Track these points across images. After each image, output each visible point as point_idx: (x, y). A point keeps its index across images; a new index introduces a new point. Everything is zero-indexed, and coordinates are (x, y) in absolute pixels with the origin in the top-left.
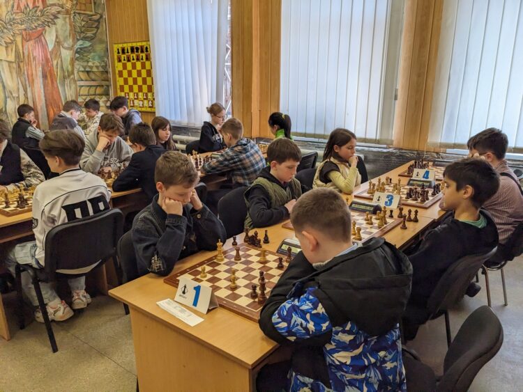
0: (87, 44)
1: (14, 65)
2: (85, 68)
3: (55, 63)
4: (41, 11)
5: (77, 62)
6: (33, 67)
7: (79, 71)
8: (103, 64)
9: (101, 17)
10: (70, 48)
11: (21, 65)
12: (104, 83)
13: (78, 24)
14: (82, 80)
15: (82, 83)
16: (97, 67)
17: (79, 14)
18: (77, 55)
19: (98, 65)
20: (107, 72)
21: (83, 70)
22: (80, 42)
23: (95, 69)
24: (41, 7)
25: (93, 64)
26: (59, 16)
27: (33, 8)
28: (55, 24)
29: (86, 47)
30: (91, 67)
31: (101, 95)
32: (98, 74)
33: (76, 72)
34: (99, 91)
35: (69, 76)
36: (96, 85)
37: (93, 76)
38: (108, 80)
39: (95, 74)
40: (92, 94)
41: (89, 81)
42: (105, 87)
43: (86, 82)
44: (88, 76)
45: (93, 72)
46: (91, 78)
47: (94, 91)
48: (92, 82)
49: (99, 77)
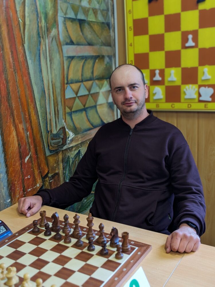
7: (66, 19)
12: (105, 50)
14: (72, 43)
20: (108, 25)
30: (86, 11)
31: (101, 78)
32: (96, 28)
36: (94, 54)
37: (88, 34)
38: (109, 44)
39: (91, 27)
40: (88, 78)
41: (82, 45)
42: (107, 59)
43: (79, 47)
44: (81, 34)
45: (89, 23)
46: (85, 38)
47: (90, 71)
48: (87, 47)
49: (98, 36)
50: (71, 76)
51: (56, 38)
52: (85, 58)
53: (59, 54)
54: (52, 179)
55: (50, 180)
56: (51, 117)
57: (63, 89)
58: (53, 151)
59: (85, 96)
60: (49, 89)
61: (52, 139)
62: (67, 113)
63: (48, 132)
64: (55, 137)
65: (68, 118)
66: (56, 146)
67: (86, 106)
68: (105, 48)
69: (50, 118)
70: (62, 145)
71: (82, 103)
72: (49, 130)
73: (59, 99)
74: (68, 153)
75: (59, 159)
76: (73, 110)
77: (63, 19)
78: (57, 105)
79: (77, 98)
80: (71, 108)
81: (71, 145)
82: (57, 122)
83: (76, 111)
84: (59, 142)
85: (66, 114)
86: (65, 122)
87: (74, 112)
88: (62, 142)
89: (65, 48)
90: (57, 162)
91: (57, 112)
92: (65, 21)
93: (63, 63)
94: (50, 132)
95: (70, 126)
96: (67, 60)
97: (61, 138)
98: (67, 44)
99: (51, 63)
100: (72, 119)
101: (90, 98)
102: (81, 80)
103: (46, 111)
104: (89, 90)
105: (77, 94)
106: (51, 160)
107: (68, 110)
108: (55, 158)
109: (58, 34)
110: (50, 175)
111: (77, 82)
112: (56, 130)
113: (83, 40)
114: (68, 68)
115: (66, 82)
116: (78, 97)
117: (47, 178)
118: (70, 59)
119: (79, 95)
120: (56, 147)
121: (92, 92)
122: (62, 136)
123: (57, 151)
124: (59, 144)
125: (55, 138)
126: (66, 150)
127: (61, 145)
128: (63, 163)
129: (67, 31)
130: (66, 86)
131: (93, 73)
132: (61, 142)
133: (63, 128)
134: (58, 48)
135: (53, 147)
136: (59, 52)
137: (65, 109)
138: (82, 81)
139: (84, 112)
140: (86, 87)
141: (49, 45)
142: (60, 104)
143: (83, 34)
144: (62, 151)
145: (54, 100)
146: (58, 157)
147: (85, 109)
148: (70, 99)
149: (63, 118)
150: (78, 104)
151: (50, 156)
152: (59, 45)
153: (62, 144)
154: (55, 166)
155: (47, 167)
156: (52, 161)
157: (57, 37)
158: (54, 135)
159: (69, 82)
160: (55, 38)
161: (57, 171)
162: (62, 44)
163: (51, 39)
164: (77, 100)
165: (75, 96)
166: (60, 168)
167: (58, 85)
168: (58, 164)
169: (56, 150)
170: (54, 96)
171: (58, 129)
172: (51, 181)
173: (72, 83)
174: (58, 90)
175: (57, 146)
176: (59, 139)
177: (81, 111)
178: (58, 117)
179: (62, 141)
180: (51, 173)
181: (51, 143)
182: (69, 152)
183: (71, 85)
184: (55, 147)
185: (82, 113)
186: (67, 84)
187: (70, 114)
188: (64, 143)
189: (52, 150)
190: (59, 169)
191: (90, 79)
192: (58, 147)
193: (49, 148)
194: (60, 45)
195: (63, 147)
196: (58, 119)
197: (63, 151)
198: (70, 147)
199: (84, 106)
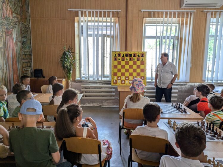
0: (25, 40)
1: (2, 50)
2: (24, 52)
3: (16, 49)
4: (11, 20)
5: (22, 49)
6: (9, 51)
8: (29, 51)
9: (29, 26)
10: (20, 42)
11: (5, 50)
13: (22, 29)
14: (24, 59)
15: (23, 61)
16: (28, 52)
17: (23, 23)
18: (23, 46)
19: (28, 51)
20: (30, 55)
21: (24, 53)
22: (23, 39)
23: (27, 53)
24: (11, 18)
25: (27, 50)
26: (17, 24)
27: (9, 17)
28: (15, 28)
29: (25, 41)
31: (29, 67)
32: (28, 56)
33: (22, 54)
34: (29, 65)
35: (20, 57)
38: (31, 59)
42: (30, 62)
48: (26, 60)
52: (26, 62)
68: (30, 60)
89: (23, 60)
105: (25, 70)
114: (23, 64)
121: (28, 70)
138: (26, 67)
143: (26, 57)
159: (23, 67)
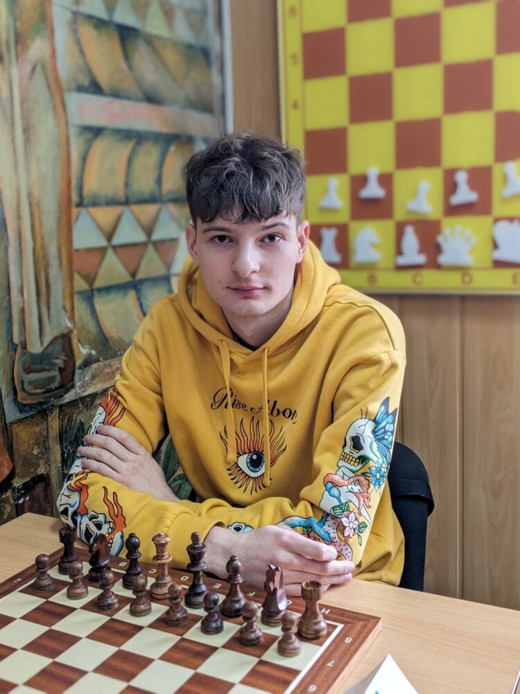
7: (78, 17)
12: (198, 124)
14: (95, 88)
20: (205, 53)
30: (140, 5)
31: (183, 200)
32: (171, 57)
36: (165, 130)
37: (147, 69)
38: (208, 105)
39: (155, 52)
40: (146, 196)
41: (128, 98)
43: (117, 105)
44: (124, 66)
45: (150, 41)
46: (138, 81)
47: (152, 176)
48: (144, 108)
49: (175, 80)
50: (93, 185)
51: (47, 68)
52: (136, 137)
53: (56, 116)
54: (24, 495)
55: (19, 498)
56: (23, 302)
57: (64, 220)
58: (31, 406)
59: (135, 245)
60: (19, 217)
61: (28, 371)
62: (79, 293)
63: (14, 347)
64: (37, 363)
65: (81, 308)
66: (39, 391)
67: (140, 276)
68: (198, 116)
69: (21, 305)
70: (61, 389)
71: (126, 267)
72: (16, 340)
73: (52, 250)
74: (78, 413)
75: (50, 430)
76: (97, 284)
77: (69, 15)
78: (47, 266)
79: (110, 253)
80: (90, 279)
81: (90, 391)
82: (45, 318)
83: (107, 289)
84: (52, 379)
85: (76, 297)
86: (72, 319)
87: (100, 290)
88: (61, 380)
89: (75, 101)
90: (44, 442)
91: (43, 289)
92: (74, 21)
93: (68, 144)
94: (19, 349)
95: (89, 332)
96: (80, 134)
97: (57, 368)
98: (80, 89)
99: (28, 141)
100: (93, 312)
101: (151, 252)
102: (123, 199)
103: (9, 283)
104: (149, 231)
105: (109, 236)
106: (24, 435)
107: (80, 284)
108: (37, 429)
109: (54, 56)
110: (17, 483)
111: (111, 202)
112: (42, 342)
113: (128, 85)
114: (84, 159)
115: (75, 198)
116: (115, 248)
117: (6, 491)
118: (89, 135)
119: (117, 240)
120: (41, 394)
121: (156, 236)
122: (59, 362)
123: (44, 407)
124: (49, 385)
125: (39, 367)
126: (73, 403)
127: (56, 389)
128: (61, 442)
129: (82, 52)
130: (75, 210)
131: (159, 180)
132: (58, 379)
133: (65, 338)
134: (52, 98)
135: (31, 394)
136: (55, 108)
137: (71, 279)
138: (127, 202)
139: (132, 295)
140: (138, 221)
141: (20, 86)
142: (54, 263)
143: (130, 68)
144: (61, 407)
145: (34, 250)
146: (45, 426)
147: (134, 285)
148: (89, 250)
149: (64, 308)
150: (113, 269)
151: (19, 421)
152: (54, 87)
153: (61, 386)
154: (35, 452)
155: (8, 457)
156: (26, 439)
157: (49, 66)
158: (33, 356)
159: (86, 201)
160: (44, 68)
161: (41, 470)
162: (65, 86)
163: (28, 68)
164: (111, 257)
165: (104, 243)
166: (52, 459)
167: (50, 206)
168: (47, 449)
169: (40, 404)
170: (34, 240)
171: (48, 339)
172: (21, 501)
173: (95, 203)
174: (50, 222)
175: (42, 391)
176: (49, 370)
177: (122, 288)
178: (48, 303)
179: (61, 376)
180: (23, 477)
181: (23, 382)
182: (83, 412)
183: (92, 210)
184: (37, 394)
185: (126, 294)
186: (80, 204)
187: (89, 297)
188: (67, 385)
189: (25, 402)
190: (48, 463)
191: (152, 200)
192: (47, 395)
193: (15, 399)
194: (56, 89)
195: (62, 396)
196: (49, 309)
197: (63, 408)
198: (85, 397)
199: (133, 275)
